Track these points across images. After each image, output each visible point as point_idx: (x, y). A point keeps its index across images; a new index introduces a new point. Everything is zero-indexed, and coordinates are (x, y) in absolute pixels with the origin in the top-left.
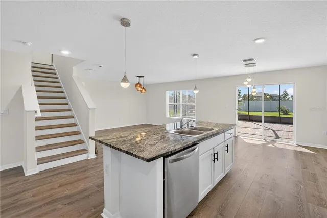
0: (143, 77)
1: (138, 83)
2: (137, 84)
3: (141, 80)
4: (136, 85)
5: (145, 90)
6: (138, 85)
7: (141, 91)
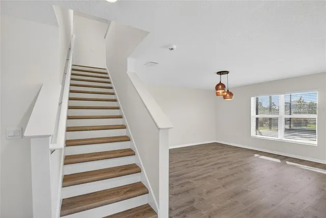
0: (227, 72)
1: (220, 84)
2: (218, 86)
3: (224, 79)
4: (217, 88)
5: (231, 94)
6: (220, 86)
7: (225, 97)
